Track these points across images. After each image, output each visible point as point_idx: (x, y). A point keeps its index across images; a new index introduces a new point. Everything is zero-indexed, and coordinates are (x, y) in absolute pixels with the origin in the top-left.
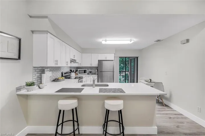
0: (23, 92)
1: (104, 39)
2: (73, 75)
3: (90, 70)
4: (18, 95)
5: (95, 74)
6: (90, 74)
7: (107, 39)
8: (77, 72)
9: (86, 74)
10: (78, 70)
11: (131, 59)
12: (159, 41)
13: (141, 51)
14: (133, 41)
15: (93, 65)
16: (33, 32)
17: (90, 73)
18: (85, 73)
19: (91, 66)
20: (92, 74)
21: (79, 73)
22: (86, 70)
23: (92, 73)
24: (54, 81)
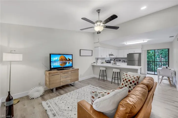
0: (93, 64)
2: (112, 62)
4: (92, 65)
5: (126, 62)
8: (115, 61)
10: (116, 59)
16: (95, 47)
17: (123, 61)
18: (120, 61)
19: (124, 57)
24: (102, 63)
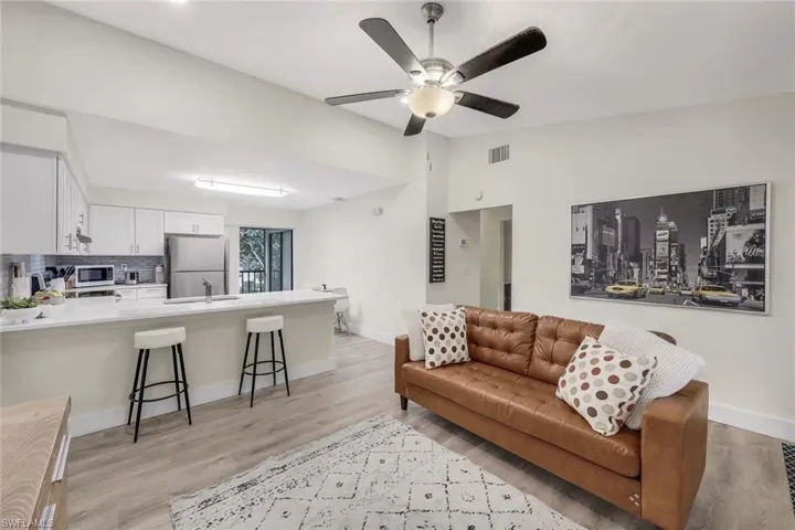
1: (208, 177)
3: (126, 269)
5: (153, 281)
6: (130, 282)
7: (217, 179)
8: (71, 277)
9: (112, 282)
10: (77, 267)
11: (271, 235)
12: (340, 199)
13: (301, 214)
14: (284, 194)
15: (143, 252)
17: (132, 278)
18: (104, 278)
19: (133, 254)
20: (138, 283)
21: (80, 281)
22: (110, 269)
23: (140, 279)
